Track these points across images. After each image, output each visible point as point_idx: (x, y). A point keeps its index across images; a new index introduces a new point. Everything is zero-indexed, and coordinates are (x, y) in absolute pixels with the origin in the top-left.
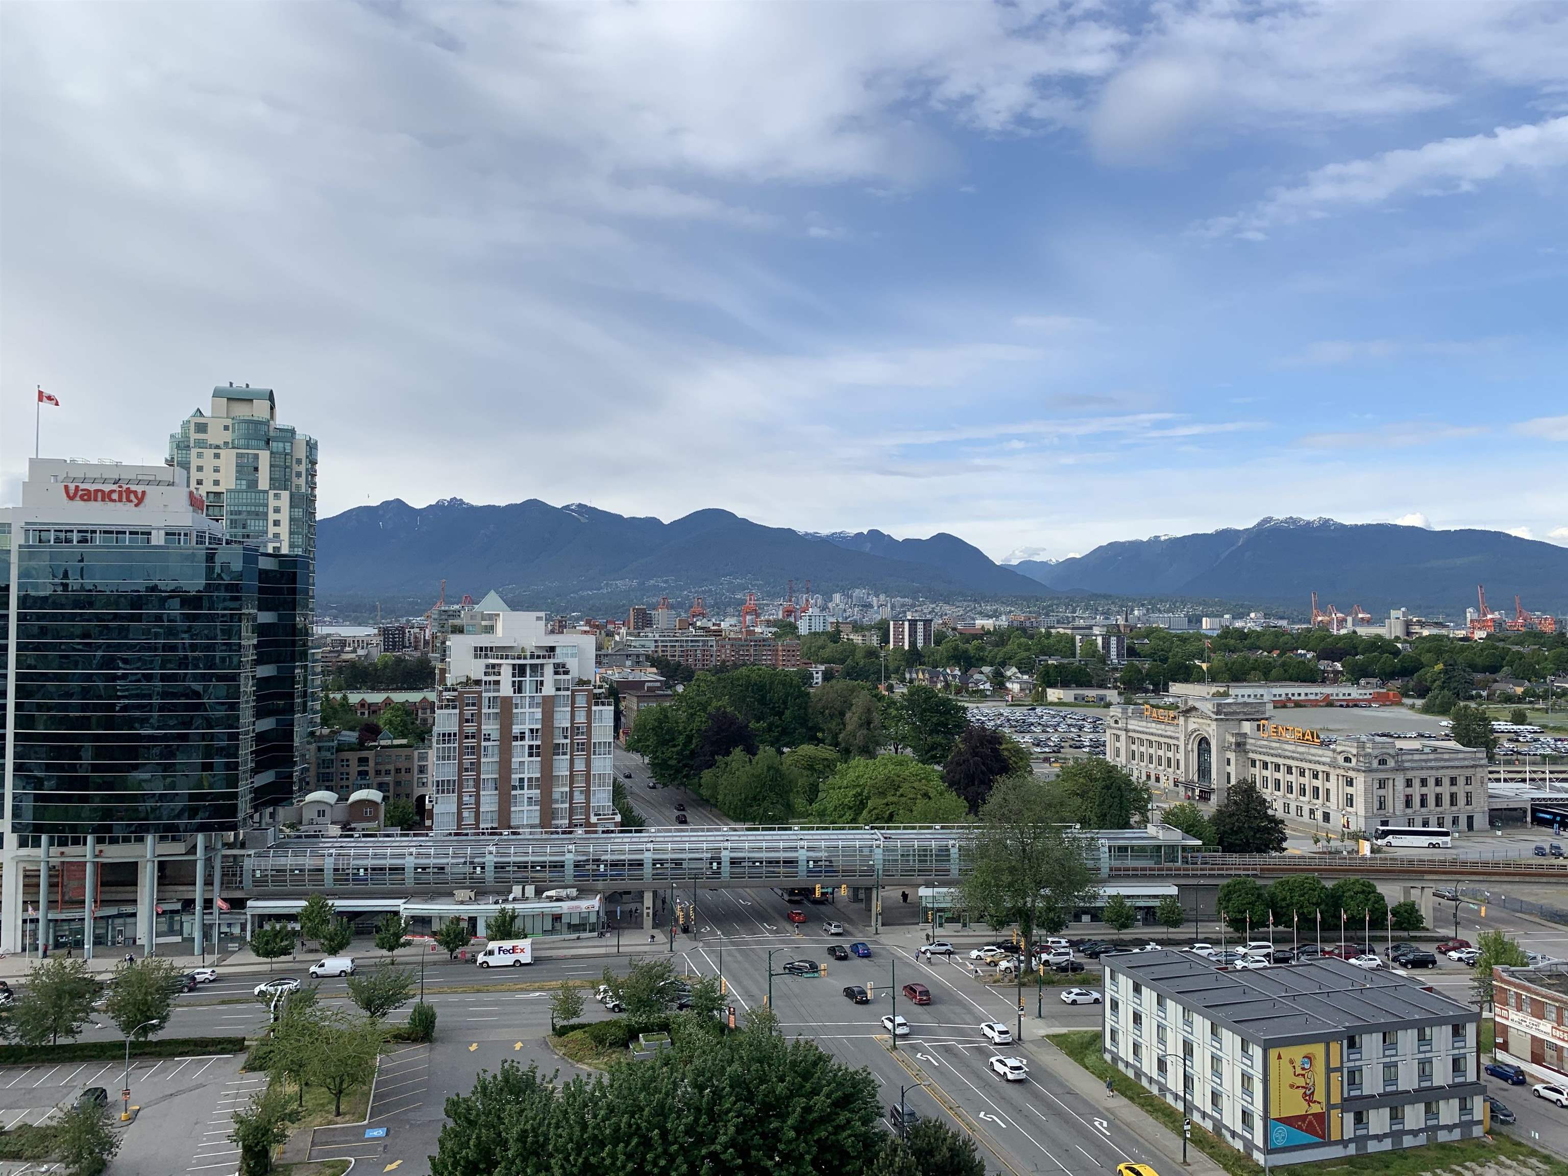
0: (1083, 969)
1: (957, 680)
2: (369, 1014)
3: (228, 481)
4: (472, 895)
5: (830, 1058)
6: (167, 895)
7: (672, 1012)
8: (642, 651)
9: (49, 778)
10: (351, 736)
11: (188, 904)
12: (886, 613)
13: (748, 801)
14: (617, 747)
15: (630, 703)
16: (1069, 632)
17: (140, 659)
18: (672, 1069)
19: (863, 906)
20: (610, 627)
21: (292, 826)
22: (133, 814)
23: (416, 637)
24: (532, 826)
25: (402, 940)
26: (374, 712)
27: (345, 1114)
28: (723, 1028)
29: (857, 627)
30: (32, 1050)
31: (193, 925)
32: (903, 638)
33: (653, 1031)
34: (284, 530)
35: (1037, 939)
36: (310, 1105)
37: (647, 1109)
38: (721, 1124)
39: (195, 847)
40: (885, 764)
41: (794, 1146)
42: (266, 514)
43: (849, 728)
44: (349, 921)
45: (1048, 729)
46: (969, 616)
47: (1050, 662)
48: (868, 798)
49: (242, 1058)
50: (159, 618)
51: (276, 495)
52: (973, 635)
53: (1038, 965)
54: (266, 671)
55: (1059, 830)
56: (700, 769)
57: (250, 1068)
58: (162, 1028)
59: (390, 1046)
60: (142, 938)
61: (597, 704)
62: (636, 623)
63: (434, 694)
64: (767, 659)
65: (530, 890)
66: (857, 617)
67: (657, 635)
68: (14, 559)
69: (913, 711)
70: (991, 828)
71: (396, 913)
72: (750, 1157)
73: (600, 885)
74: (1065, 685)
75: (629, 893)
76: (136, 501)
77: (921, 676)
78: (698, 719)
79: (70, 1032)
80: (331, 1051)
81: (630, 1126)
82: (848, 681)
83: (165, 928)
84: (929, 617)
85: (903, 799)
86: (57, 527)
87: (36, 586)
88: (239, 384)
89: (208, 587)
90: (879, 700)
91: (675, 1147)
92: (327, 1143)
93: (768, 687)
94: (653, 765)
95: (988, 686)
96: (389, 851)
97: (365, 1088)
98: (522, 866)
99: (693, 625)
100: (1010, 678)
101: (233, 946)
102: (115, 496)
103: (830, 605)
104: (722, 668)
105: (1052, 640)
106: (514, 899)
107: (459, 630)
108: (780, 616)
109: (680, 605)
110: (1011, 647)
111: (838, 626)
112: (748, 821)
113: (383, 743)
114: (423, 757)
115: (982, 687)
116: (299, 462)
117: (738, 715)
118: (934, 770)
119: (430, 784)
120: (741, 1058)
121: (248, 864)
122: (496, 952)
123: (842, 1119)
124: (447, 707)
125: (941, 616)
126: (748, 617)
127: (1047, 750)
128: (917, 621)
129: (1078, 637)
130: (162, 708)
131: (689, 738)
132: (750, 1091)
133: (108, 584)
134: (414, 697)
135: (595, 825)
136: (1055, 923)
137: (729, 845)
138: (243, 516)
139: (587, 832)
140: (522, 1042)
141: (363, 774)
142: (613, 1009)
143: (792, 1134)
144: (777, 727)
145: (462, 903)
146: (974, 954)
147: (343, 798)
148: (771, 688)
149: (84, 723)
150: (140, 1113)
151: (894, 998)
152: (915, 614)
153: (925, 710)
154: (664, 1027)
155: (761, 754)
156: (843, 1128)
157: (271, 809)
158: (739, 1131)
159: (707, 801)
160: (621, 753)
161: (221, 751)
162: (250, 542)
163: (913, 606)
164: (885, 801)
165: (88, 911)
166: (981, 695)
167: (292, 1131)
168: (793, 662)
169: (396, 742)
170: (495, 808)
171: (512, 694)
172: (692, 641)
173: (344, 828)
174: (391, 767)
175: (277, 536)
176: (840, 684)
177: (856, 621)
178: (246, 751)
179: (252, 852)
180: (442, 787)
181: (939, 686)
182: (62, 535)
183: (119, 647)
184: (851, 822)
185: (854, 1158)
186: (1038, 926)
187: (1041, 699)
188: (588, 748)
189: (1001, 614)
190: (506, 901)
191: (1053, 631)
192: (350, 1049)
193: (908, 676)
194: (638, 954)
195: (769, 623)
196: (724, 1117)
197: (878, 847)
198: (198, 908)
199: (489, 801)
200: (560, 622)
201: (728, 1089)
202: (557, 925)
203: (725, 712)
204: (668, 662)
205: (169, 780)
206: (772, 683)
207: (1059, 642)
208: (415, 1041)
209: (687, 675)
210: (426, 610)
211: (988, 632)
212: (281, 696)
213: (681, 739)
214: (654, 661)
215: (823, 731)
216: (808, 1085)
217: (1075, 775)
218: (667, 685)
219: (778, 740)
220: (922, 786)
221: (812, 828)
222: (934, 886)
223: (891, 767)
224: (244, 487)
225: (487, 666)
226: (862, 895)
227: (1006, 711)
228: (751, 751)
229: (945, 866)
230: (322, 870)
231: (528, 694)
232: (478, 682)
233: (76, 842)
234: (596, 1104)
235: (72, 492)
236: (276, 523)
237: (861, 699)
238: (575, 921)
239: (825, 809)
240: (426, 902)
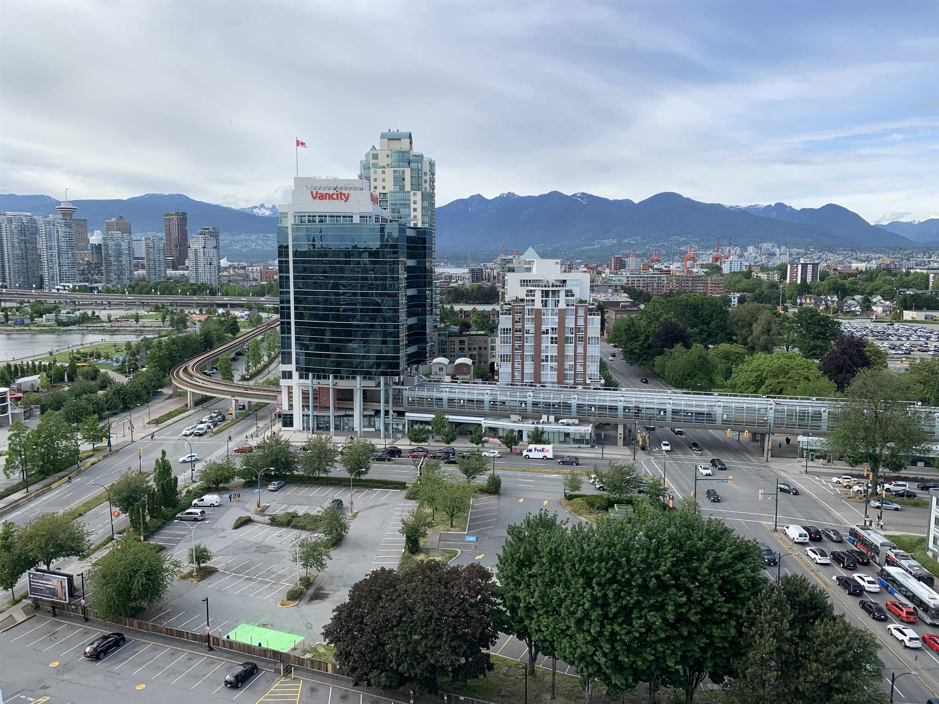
0: (915, 496)
1: (835, 304)
2: (466, 476)
3: (390, 187)
4: (520, 418)
5: (732, 531)
6: (367, 407)
7: (634, 494)
8: (618, 283)
9: (311, 345)
10: (455, 329)
11: (378, 412)
12: (785, 259)
13: (685, 377)
14: (602, 340)
15: (611, 315)
16: (925, 271)
17: (350, 285)
18: (633, 525)
19: (759, 444)
20: (599, 269)
21: (427, 375)
22: (350, 365)
23: (489, 274)
24: (553, 383)
25: (483, 439)
26: (467, 316)
27: (455, 527)
28: (665, 507)
29: (764, 269)
30: (309, 478)
31: (380, 423)
32: (797, 276)
33: (623, 503)
34: (419, 214)
35: (882, 474)
36: (438, 520)
37: (618, 546)
38: (662, 560)
39: (380, 383)
40: (779, 358)
41: (707, 578)
42: (409, 204)
43: (755, 334)
44: (456, 427)
45: (902, 339)
46: (847, 261)
47: (907, 293)
48: (766, 378)
49: (405, 493)
50: (358, 263)
51: (414, 194)
52: (849, 273)
53: (882, 490)
54: (412, 292)
55: (905, 405)
56: (654, 356)
57: (408, 498)
58: (367, 473)
59: (478, 495)
60: (357, 429)
61: (590, 314)
62: (615, 266)
63: (499, 306)
64: (700, 289)
65: (552, 418)
66: (764, 262)
67: (628, 274)
68: (290, 231)
69: (801, 324)
70: (853, 402)
71: (480, 425)
72: (680, 581)
73: (592, 419)
74: (918, 308)
75: (609, 424)
76: (345, 199)
77: (808, 301)
78: (653, 325)
79: (326, 471)
80: (448, 493)
81: (609, 553)
82: (755, 304)
83: (367, 423)
84: (817, 261)
85: (790, 380)
86: (308, 214)
87: (300, 246)
88: (394, 130)
89: (382, 245)
90: (777, 316)
91: (635, 569)
92: (446, 540)
93: (700, 306)
94: (624, 352)
95: (858, 308)
96: (476, 391)
97: (465, 515)
98: (548, 405)
99: (652, 267)
100: (875, 303)
101: (399, 435)
102: (335, 197)
103: (745, 254)
104: (670, 294)
105: (910, 277)
106: (543, 422)
107: (512, 270)
108: (710, 261)
109: (644, 255)
110: (878, 282)
111: (750, 268)
112: (685, 388)
113: (472, 333)
114: (493, 342)
115: (853, 309)
116: (426, 174)
117: (680, 324)
118: (813, 362)
119: (497, 356)
120: (675, 524)
121: (406, 393)
122: (533, 450)
123: (739, 566)
124: (506, 314)
125: (826, 261)
126: (689, 262)
127: (900, 352)
128: (808, 264)
129: (931, 276)
130: (362, 311)
131: (647, 337)
132: (681, 544)
133: (334, 244)
134: (488, 308)
135: (589, 385)
136: (897, 465)
137: (671, 401)
138: (398, 206)
139: (584, 388)
140: (548, 500)
141: (462, 349)
142: (599, 489)
143: (707, 571)
144: (705, 332)
145: (515, 422)
146: (835, 479)
147: (451, 362)
148: (702, 308)
149: (326, 317)
150: (358, 514)
151: (777, 501)
152: (806, 260)
153: (810, 324)
154: (629, 502)
155: (693, 348)
156: (739, 572)
157: (416, 366)
158: (673, 565)
159: (659, 375)
160: (605, 344)
161: (391, 334)
162: (402, 221)
163: (806, 254)
164: (777, 381)
165: (331, 412)
166: (853, 315)
167: (429, 532)
168: (718, 291)
169: (479, 333)
170: (532, 371)
171: (541, 307)
172: (651, 277)
173: (452, 378)
174: (477, 346)
175: (415, 217)
176: (750, 306)
177: (763, 265)
178: (403, 335)
179: (407, 388)
180: (504, 358)
181: (821, 308)
182: (311, 218)
183: (340, 278)
184: (753, 393)
185: (745, 590)
186: (883, 466)
187: (898, 318)
188: (585, 340)
189: (871, 259)
190: (538, 423)
191: (912, 271)
192: (458, 494)
193: (799, 301)
194: (615, 459)
195: (702, 266)
196: (665, 556)
197: (771, 409)
198: (382, 415)
199: (529, 367)
200: (570, 265)
201: (667, 541)
202: (567, 439)
203: (671, 322)
204: (635, 290)
205: (366, 348)
206: (703, 304)
207: (916, 279)
208: (490, 493)
209: (647, 298)
210: (494, 259)
211: (861, 272)
212: (419, 306)
213: (642, 338)
214: (626, 289)
215: (737, 335)
216: (718, 544)
217: (921, 370)
218: (633, 304)
219: (706, 340)
220: (805, 372)
221: (727, 395)
222: (809, 436)
223: (783, 359)
224: (398, 190)
225: (528, 291)
226: (758, 437)
227: (871, 325)
228: (688, 346)
229: (817, 423)
230: (442, 399)
231: (550, 308)
232: (522, 300)
233: (325, 377)
234: (589, 539)
235: (314, 195)
236: (415, 210)
237: (764, 316)
238: (578, 437)
239: (736, 384)
240: (495, 420)
